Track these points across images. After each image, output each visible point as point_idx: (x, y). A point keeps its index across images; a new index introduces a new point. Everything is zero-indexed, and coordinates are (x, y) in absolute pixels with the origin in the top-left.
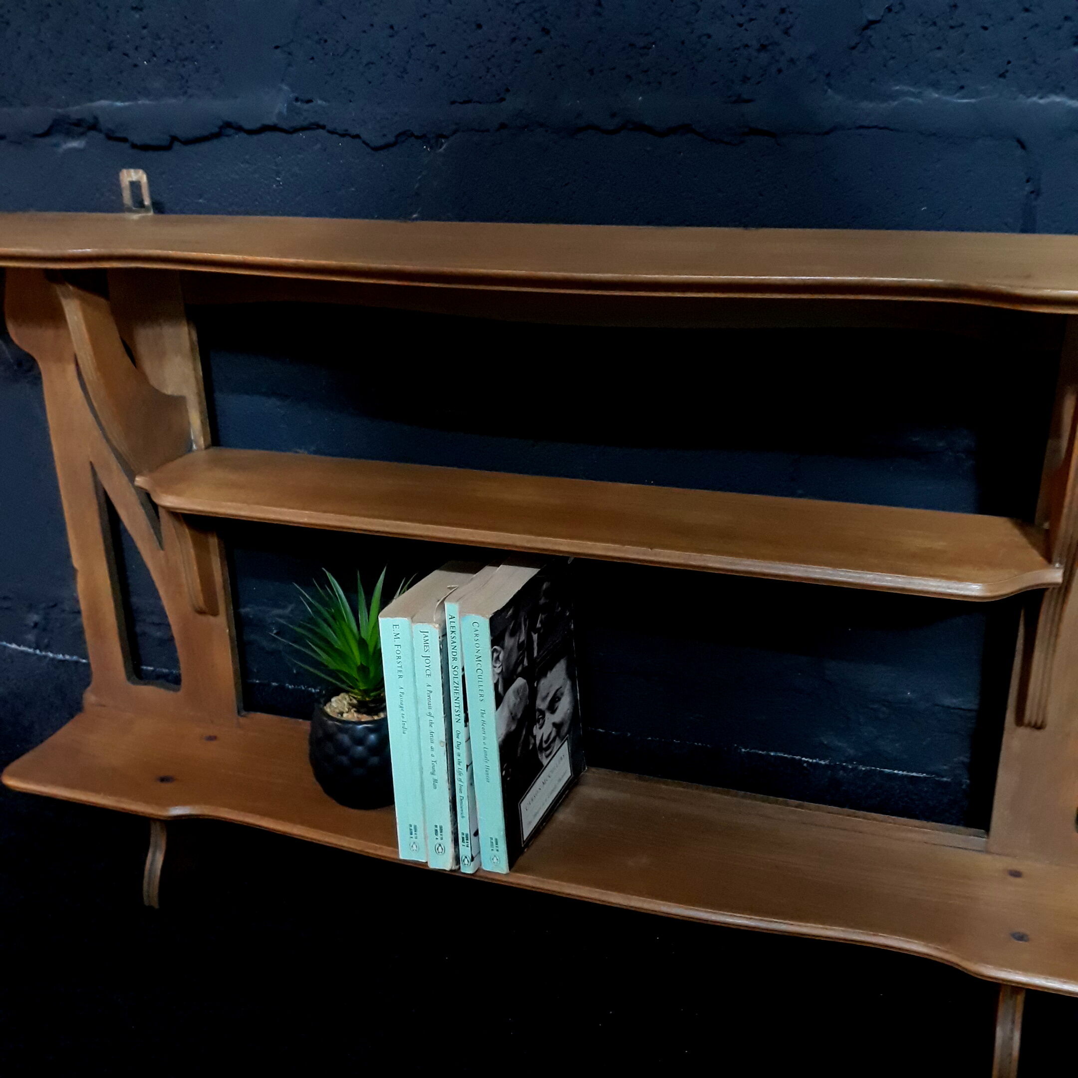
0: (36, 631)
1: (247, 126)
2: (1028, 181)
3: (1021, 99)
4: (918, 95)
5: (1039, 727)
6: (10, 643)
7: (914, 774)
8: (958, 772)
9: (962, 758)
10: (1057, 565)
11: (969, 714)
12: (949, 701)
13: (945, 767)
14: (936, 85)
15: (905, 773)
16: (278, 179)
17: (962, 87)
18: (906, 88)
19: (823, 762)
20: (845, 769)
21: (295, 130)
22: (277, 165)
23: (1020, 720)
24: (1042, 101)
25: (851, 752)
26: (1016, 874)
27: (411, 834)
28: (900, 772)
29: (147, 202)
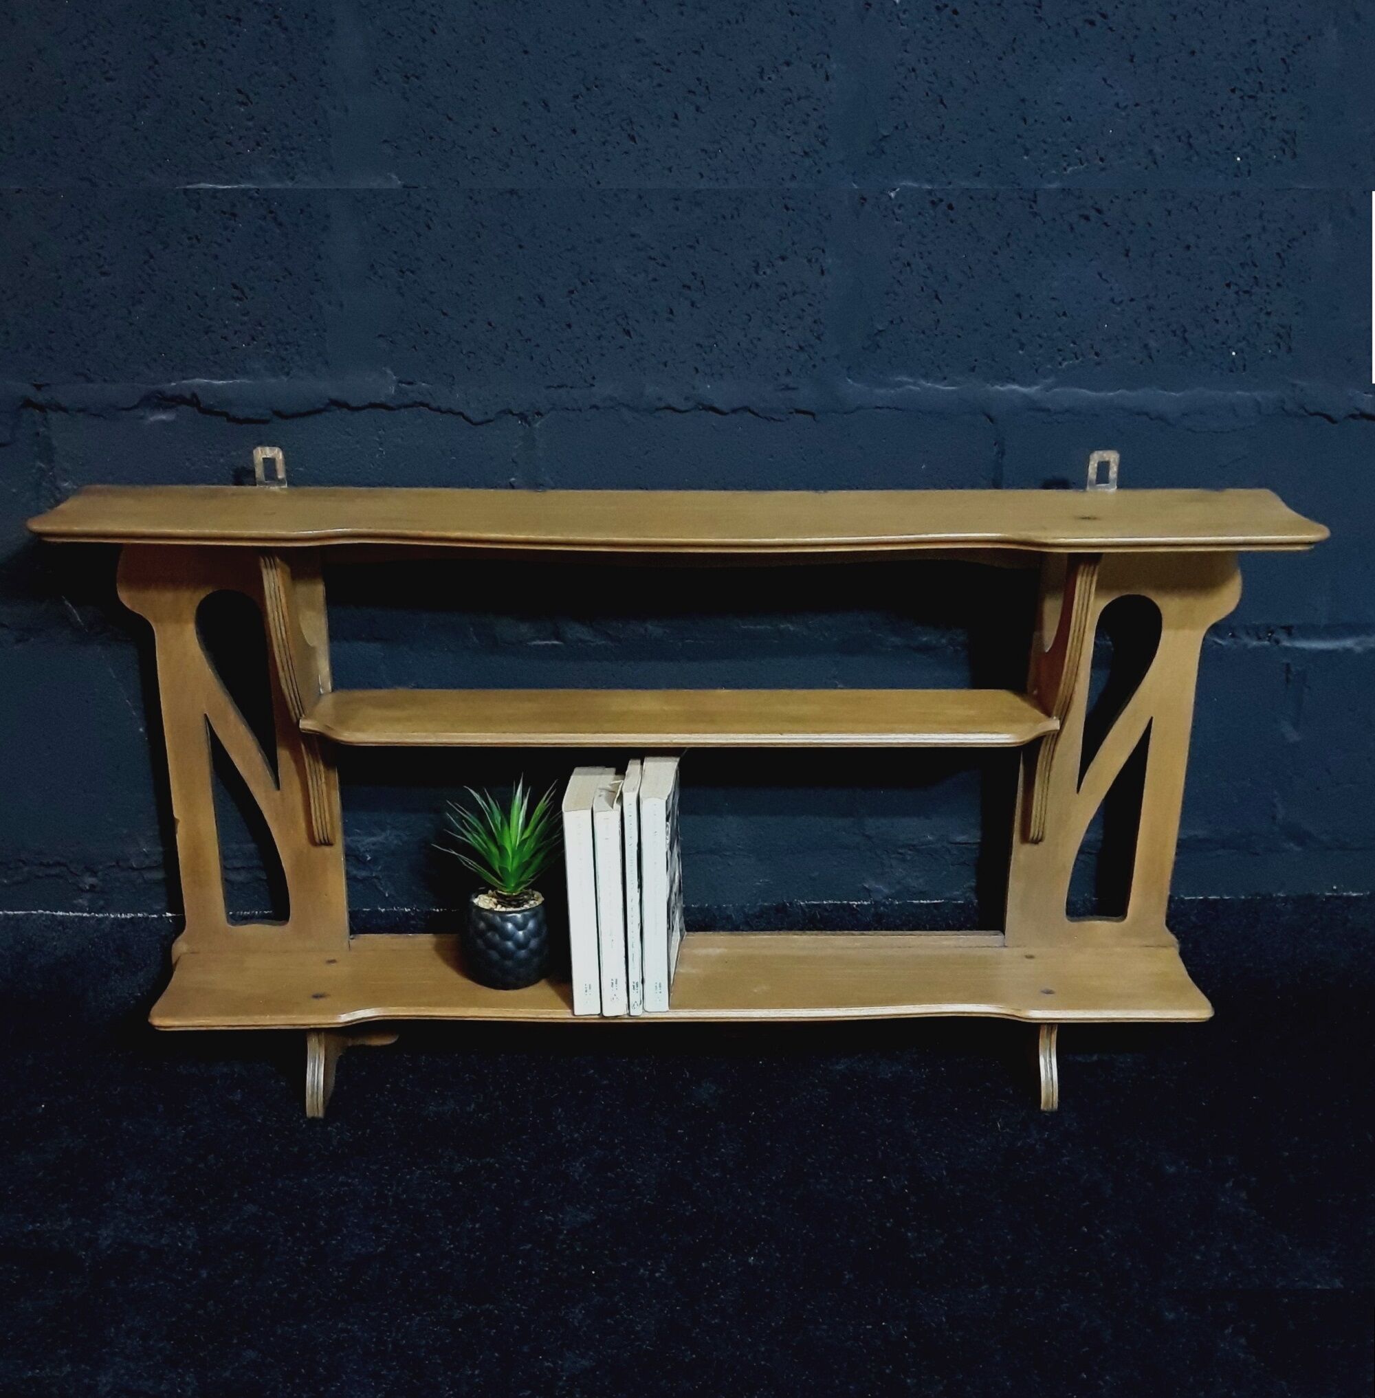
0: (88, 896)
1: (354, 404)
2: (995, 444)
3: (989, 387)
4: (915, 384)
5: (1037, 841)
6: (56, 912)
7: (936, 901)
8: (967, 895)
9: (968, 884)
10: (1055, 718)
11: (974, 847)
12: (960, 838)
13: (958, 893)
14: (926, 377)
15: (928, 901)
16: (380, 449)
17: (945, 378)
18: (905, 379)
19: (865, 903)
20: (884, 905)
21: (399, 407)
22: (380, 437)
23: (1025, 838)
24: (1002, 389)
25: (886, 891)
26: (1031, 957)
27: (586, 991)
28: (925, 902)
29: (281, 475)
